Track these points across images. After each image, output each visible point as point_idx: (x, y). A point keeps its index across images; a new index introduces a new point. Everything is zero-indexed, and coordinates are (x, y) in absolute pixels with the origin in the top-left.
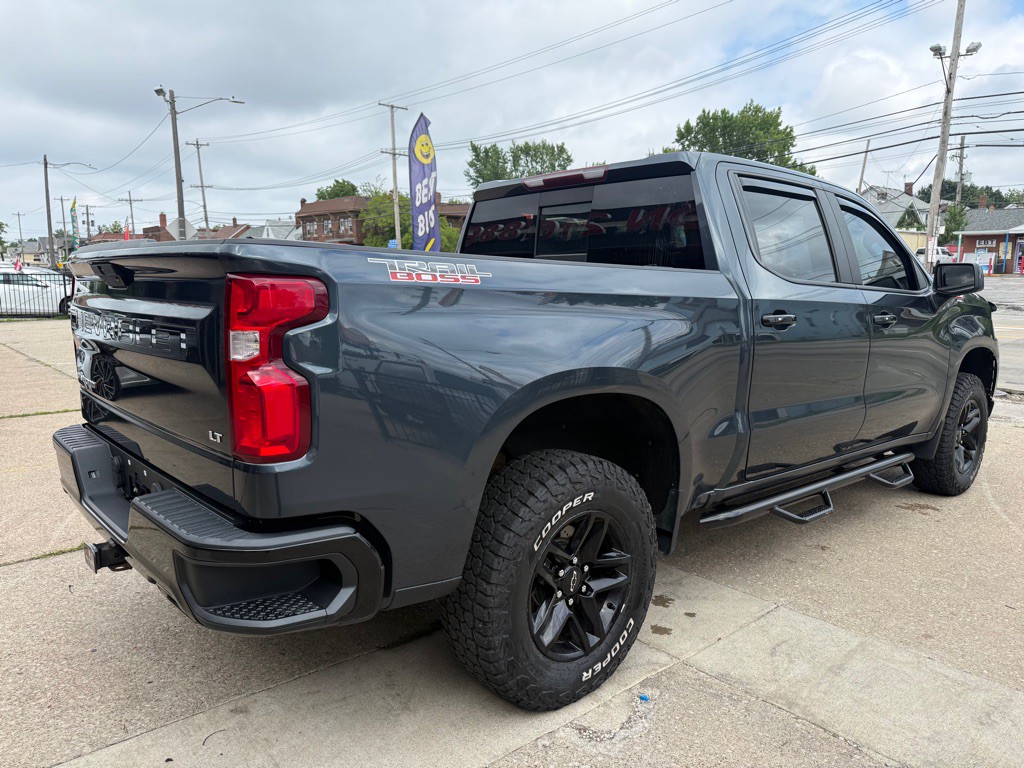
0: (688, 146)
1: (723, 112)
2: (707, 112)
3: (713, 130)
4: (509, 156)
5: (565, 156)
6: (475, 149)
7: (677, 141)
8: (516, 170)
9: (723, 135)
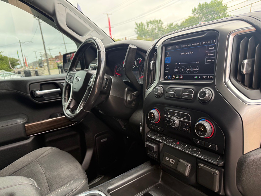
0: (196, 14)
1: (205, 3)
2: (200, 4)
3: (203, 8)
4: (146, 25)
5: (161, 22)
6: (136, 24)
7: (193, 13)
8: (148, 28)
9: (206, 10)
